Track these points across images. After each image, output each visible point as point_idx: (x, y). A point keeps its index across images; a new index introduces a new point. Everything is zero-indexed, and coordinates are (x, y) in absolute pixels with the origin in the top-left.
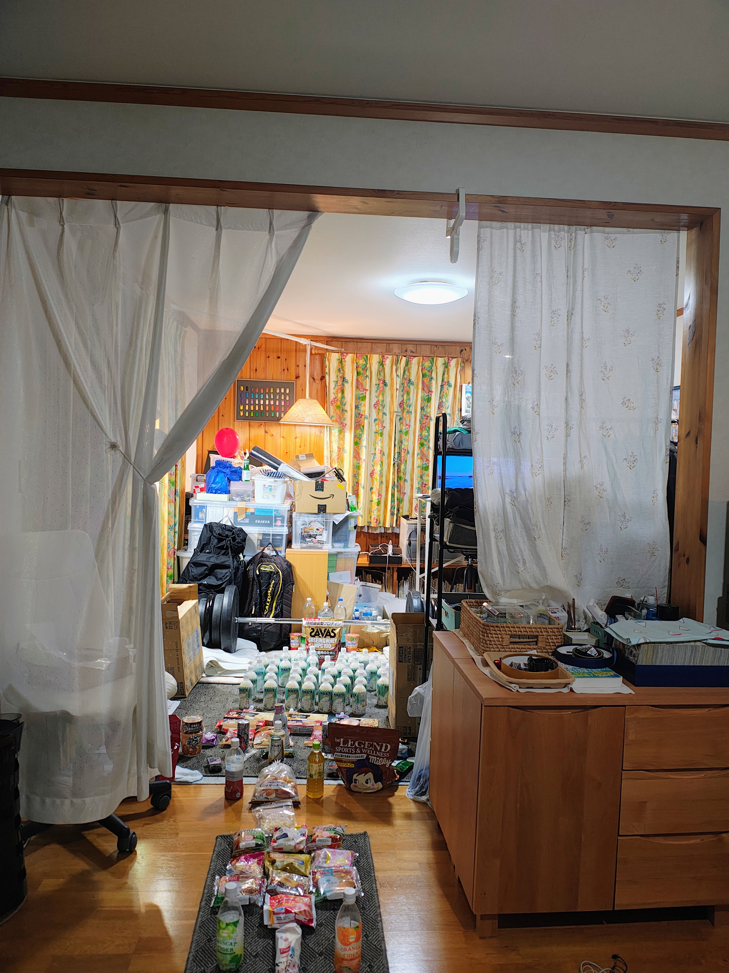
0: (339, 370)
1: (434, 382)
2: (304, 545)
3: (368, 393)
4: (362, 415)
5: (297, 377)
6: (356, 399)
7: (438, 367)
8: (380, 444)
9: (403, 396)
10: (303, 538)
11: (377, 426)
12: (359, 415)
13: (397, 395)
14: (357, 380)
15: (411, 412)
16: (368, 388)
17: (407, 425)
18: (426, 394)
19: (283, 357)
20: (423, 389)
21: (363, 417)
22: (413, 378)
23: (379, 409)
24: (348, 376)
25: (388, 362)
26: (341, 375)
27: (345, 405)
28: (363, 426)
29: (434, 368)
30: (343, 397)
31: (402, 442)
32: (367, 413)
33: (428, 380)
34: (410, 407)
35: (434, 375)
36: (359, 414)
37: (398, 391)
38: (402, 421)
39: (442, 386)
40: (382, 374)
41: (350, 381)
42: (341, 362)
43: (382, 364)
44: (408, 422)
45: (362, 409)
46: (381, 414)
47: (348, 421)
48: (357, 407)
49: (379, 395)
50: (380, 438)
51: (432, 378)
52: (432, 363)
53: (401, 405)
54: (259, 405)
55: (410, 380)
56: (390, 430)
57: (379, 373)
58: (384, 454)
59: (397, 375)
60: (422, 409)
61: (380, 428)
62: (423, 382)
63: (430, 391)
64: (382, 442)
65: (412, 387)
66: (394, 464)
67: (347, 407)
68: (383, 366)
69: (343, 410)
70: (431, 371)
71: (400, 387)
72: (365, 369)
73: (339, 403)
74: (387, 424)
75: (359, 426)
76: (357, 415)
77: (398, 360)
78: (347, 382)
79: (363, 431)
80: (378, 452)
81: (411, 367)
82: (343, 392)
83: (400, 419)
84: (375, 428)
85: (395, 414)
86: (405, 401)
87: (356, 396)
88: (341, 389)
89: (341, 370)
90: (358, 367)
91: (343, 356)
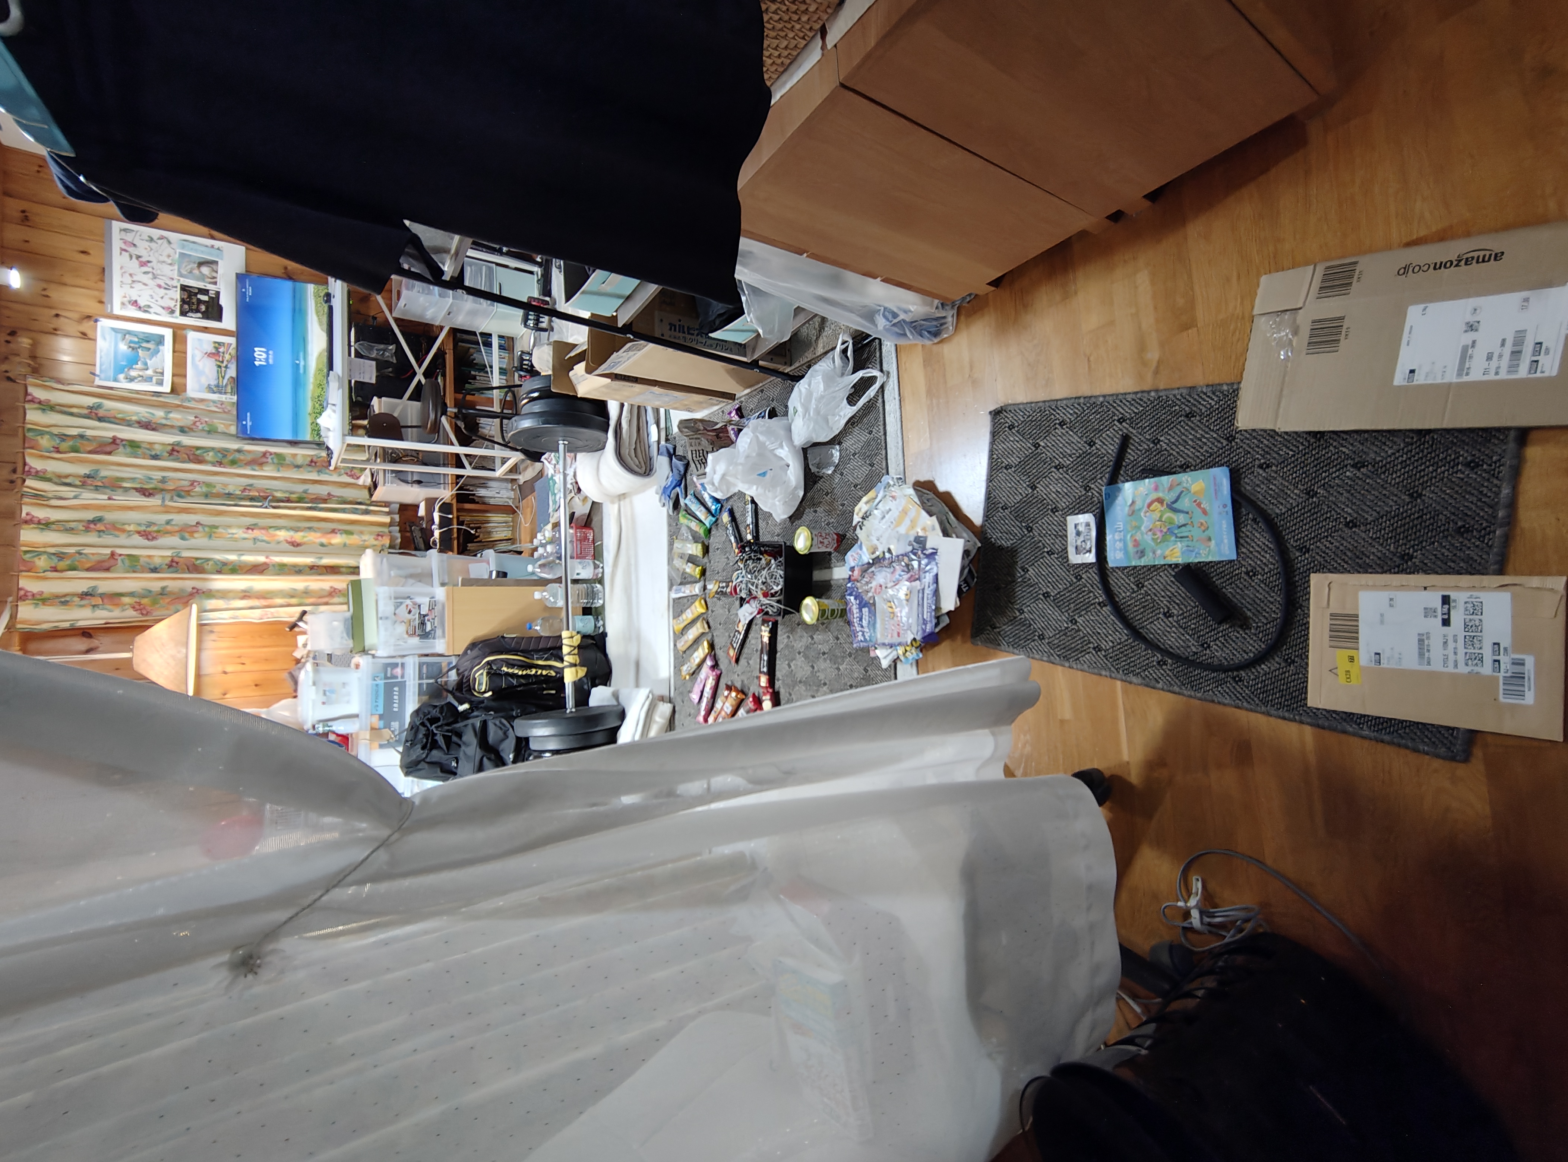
0: (65, 603)
1: (89, 433)
2: (438, 631)
3: (119, 551)
4: (172, 561)
6: (134, 572)
7: (53, 422)
8: (234, 531)
9: (126, 490)
11: (196, 535)
12: (173, 565)
13: (121, 499)
14: (88, 570)
15: (164, 477)
16: (108, 551)
17: (192, 485)
18: (121, 449)
20: (109, 453)
21: (176, 559)
22: (83, 470)
23: (158, 531)
24: (82, 586)
25: (40, 513)
26: (76, 599)
27: (150, 591)
28: (197, 559)
29: (56, 431)
30: (131, 594)
31: (229, 494)
32: (169, 553)
33: (85, 442)
34: (151, 479)
35: (74, 432)
36: (170, 566)
37: (114, 497)
38: (183, 493)
39: (100, 419)
40: (73, 525)
41: (93, 583)
42: (41, 600)
43: (46, 525)
44: (186, 483)
45: (157, 561)
46: (169, 527)
47: (188, 585)
48: (154, 570)
49: (124, 531)
50: (220, 530)
51: (82, 436)
52: (42, 434)
53: (145, 492)
55: (88, 476)
56: (203, 513)
57: (70, 531)
58: (255, 525)
59: (75, 497)
60: (155, 457)
61: (200, 528)
62: (90, 452)
63: (114, 441)
64: (230, 527)
65: (104, 473)
66: (274, 507)
67: (156, 586)
68: (53, 523)
69: (161, 594)
70: (63, 437)
71: (105, 494)
72: (61, 556)
73: (145, 601)
74: (191, 519)
75: (195, 567)
76: (171, 569)
77: (36, 496)
78: (94, 588)
79: (208, 560)
80: (251, 534)
81: (54, 473)
82: (119, 595)
83: (179, 496)
84: (200, 540)
85: (168, 503)
86: (138, 486)
87: (128, 572)
88: (114, 598)
89: (63, 600)
90: (55, 569)
91: (24, 596)
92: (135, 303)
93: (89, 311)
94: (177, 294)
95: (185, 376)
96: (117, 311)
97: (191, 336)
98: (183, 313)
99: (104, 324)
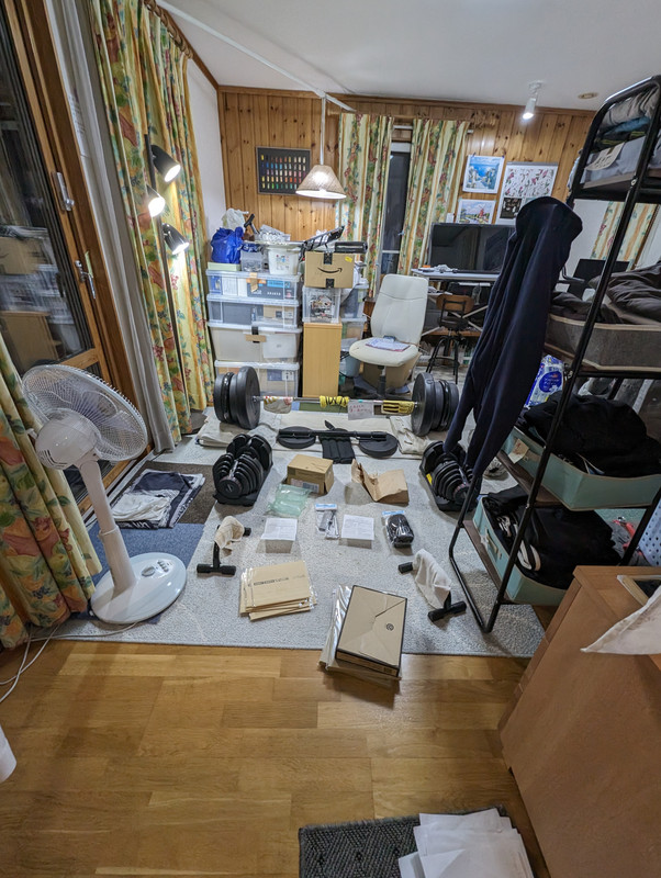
0: (353, 135)
2: (314, 319)
3: (377, 163)
5: (313, 145)
7: (446, 134)
10: (313, 312)
15: (415, 185)
17: (411, 199)
18: (431, 165)
19: (300, 121)
20: (429, 159)
21: (371, 190)
24: (362, 144)
26: (355, 141)
27: (357, 177)
28: (371, 200)
30: (356, 167)
33: (435, 148)
34: (415, 179)
41: (363, 149)
42: (356, 125)
44: (412, 196)
47: (359, 195)
48: (368, 179)
51: (437, 147)
52: (441, 128)
54: (279, 176)
55: (420, 149)
60: (426, 182)
62: (430, 151)
63: (435, 162)
65: (420, 156)
67: (359, 179)
69: (355, 182)
72: (377, 135)
73: (351, 174)
75: (368, 199)
76: (366, 188)
78: (361, 150)
82: (356, 162)
87: (367, 167)
88: (354, 158)
89: (355, 134)
90: (371, 131)
91: (358, 117)
92: (512, 175)
93: (508, 153)
94: (516, 196)
95: (471, 198)
96: (508, 167)
97: (493, 203)
98: (505, 199)
99: (502, 161)
